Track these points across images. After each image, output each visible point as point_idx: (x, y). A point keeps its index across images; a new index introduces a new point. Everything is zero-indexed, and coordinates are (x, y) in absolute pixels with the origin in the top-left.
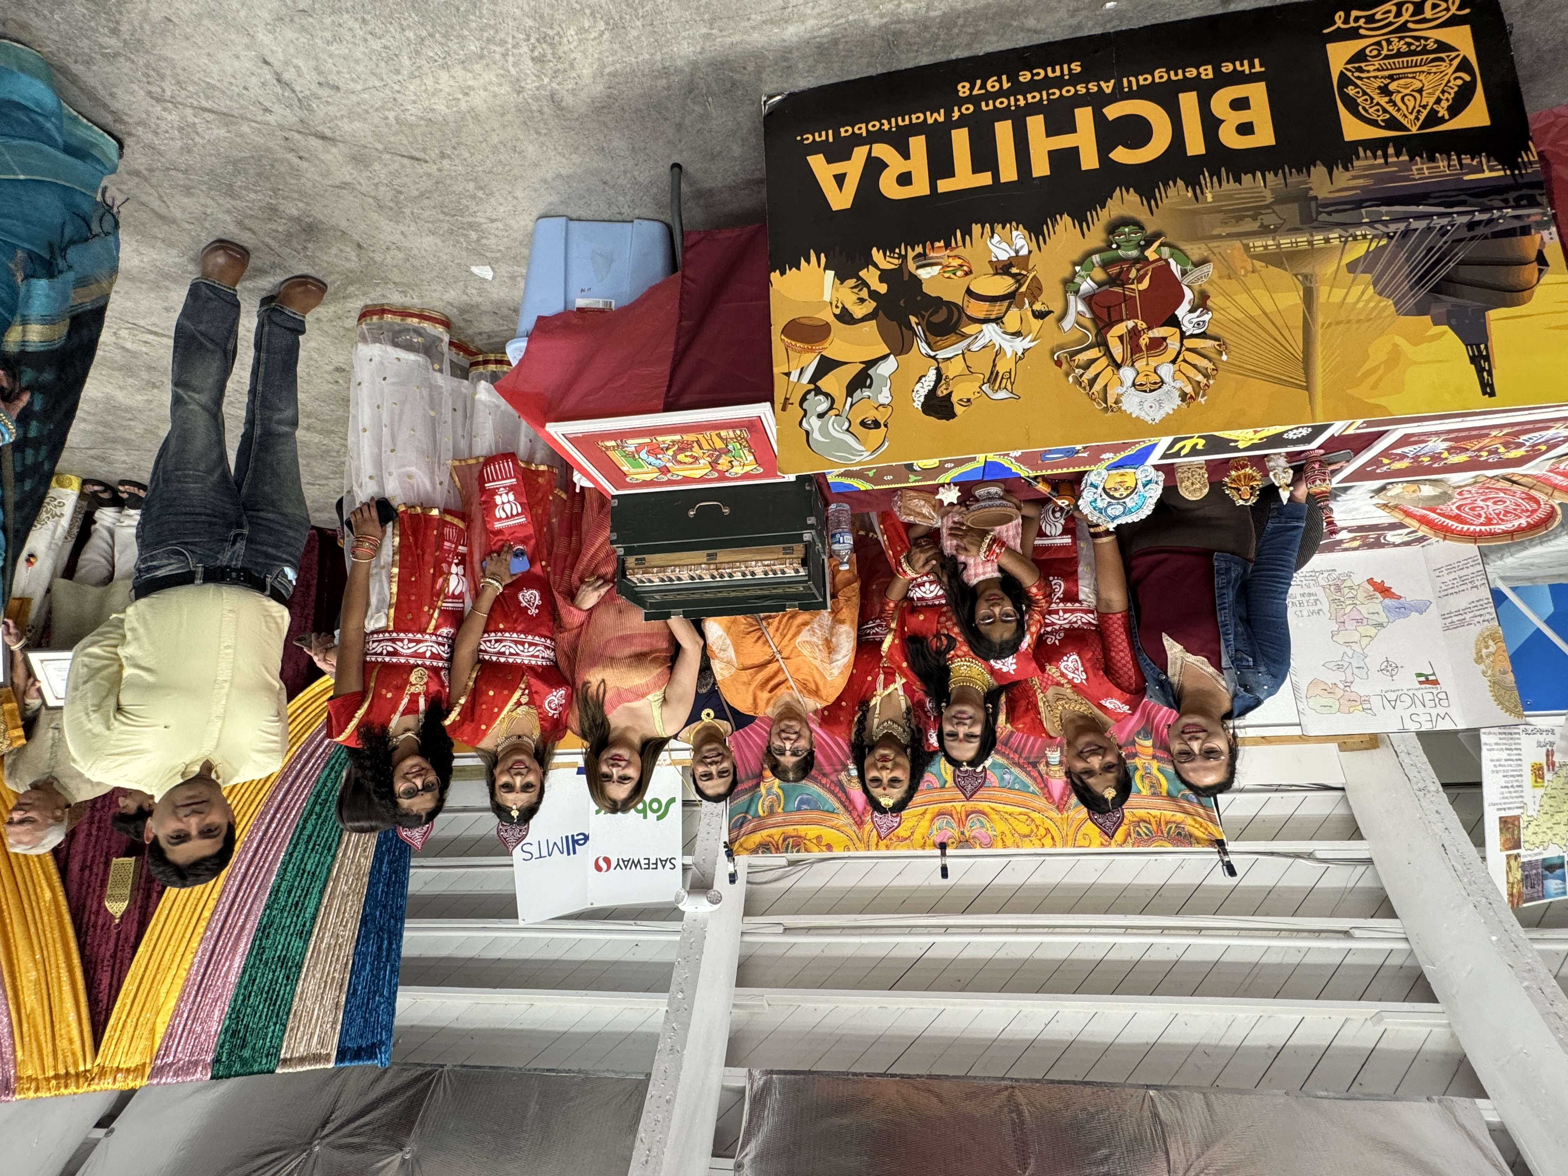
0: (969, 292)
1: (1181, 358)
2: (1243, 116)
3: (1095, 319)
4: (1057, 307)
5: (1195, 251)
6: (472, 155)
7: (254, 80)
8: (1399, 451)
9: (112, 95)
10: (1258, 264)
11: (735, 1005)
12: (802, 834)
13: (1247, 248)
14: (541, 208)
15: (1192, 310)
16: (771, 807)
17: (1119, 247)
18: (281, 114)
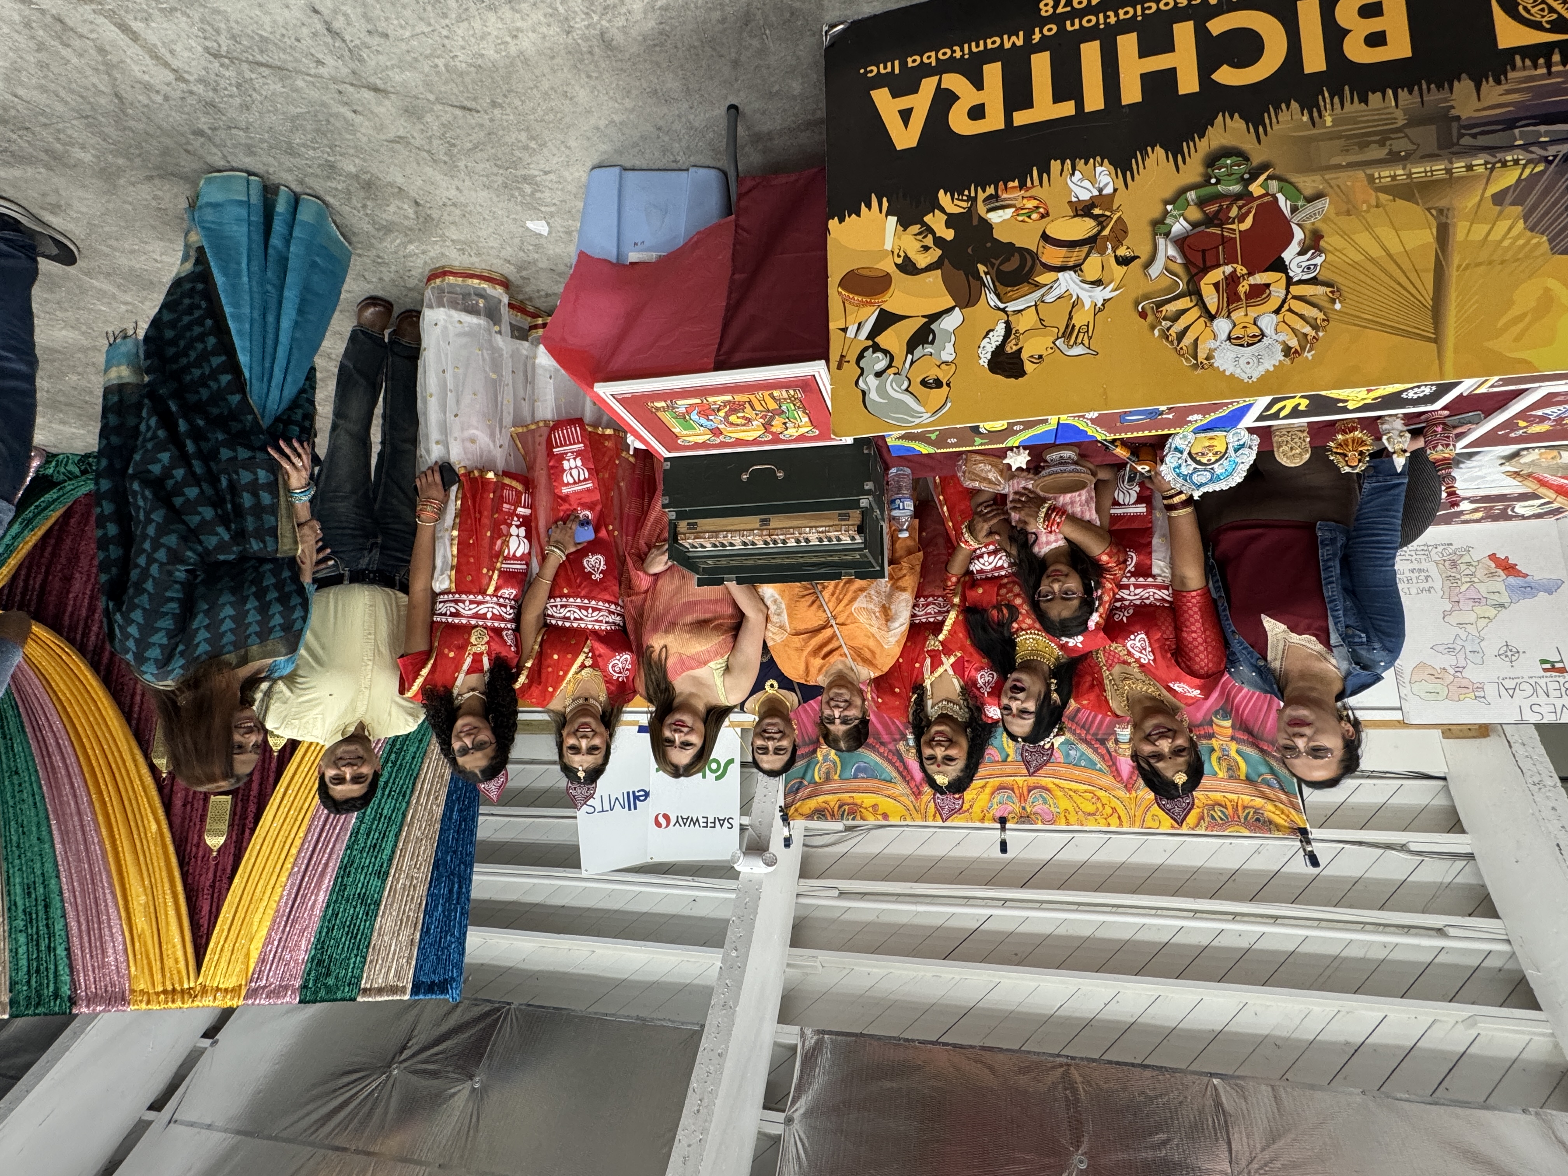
0: (1045, 237)
1: (1286, 307)
2: (1374, 25)
3: (1188, 264)
4: (1144, 253)
5: (1308, 184)
6: (523, 102)
7: (305, 31)
8: (1540, 413)
9: (172, 52)
10: (1384, 197)
11: (788, 965)
12: (859, 802)
13: (1371, 179)
14: (595, 159)
15: (1301, 253)
16: (828, 774)
17: (1218, 182)
18: (332, 66)
